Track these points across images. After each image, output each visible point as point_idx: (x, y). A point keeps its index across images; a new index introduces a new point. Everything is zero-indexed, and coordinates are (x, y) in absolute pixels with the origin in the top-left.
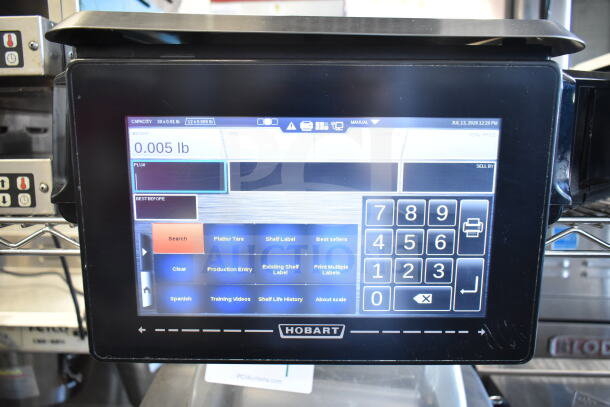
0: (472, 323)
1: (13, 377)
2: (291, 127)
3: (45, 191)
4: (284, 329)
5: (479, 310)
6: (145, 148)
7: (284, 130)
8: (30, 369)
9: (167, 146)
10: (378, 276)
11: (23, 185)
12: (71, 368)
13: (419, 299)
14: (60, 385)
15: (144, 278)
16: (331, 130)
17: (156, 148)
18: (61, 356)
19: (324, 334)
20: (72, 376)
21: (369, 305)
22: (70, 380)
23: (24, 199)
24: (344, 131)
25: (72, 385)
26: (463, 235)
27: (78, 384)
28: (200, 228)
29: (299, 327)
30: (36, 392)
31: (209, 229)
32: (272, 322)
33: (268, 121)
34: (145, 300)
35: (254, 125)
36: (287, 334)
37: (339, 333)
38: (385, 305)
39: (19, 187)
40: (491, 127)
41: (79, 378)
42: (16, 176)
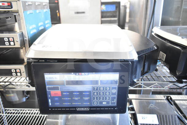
0: (114, 107)
1: (11, 96)
2: (77, 74)
3: (23, 72)
4: (77, 109)
5: (115, 105)
6: (48, 78)
7: (76, 75)
8: (15, 94)
9: (52, 78)
10: (95, 99)
11: (18, 71)
12: (26, 94)
13: (104, 103)
14: (24, 97)
15: (50, 100)
16: (85, 75)
17: (50, 78)
18: (23, 91)
19: (86, 109)
20: (27, 95)
21: (94, 104)
22: (26, 96)
23: (19, 74)
24: (88, 75)
25: (27, 97)
26: (112, 92)
27: (28, 97)
28: (60, 92)
29: (80, 108)
30: (18, 99)
31: (62, 92)
32: (75, 108)
33: (72, 73)
34: (50, 104)
35: (70, 74)
36: (78, 109)
37: (88, 109)
38: (97, 104)
39: (17, 71)
40: (117, 74)
41: (29, 96)
42: (16, 69)
